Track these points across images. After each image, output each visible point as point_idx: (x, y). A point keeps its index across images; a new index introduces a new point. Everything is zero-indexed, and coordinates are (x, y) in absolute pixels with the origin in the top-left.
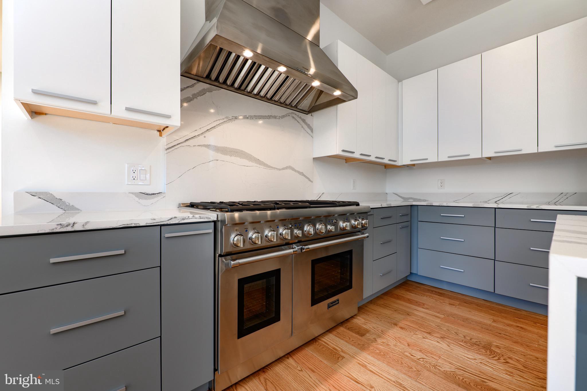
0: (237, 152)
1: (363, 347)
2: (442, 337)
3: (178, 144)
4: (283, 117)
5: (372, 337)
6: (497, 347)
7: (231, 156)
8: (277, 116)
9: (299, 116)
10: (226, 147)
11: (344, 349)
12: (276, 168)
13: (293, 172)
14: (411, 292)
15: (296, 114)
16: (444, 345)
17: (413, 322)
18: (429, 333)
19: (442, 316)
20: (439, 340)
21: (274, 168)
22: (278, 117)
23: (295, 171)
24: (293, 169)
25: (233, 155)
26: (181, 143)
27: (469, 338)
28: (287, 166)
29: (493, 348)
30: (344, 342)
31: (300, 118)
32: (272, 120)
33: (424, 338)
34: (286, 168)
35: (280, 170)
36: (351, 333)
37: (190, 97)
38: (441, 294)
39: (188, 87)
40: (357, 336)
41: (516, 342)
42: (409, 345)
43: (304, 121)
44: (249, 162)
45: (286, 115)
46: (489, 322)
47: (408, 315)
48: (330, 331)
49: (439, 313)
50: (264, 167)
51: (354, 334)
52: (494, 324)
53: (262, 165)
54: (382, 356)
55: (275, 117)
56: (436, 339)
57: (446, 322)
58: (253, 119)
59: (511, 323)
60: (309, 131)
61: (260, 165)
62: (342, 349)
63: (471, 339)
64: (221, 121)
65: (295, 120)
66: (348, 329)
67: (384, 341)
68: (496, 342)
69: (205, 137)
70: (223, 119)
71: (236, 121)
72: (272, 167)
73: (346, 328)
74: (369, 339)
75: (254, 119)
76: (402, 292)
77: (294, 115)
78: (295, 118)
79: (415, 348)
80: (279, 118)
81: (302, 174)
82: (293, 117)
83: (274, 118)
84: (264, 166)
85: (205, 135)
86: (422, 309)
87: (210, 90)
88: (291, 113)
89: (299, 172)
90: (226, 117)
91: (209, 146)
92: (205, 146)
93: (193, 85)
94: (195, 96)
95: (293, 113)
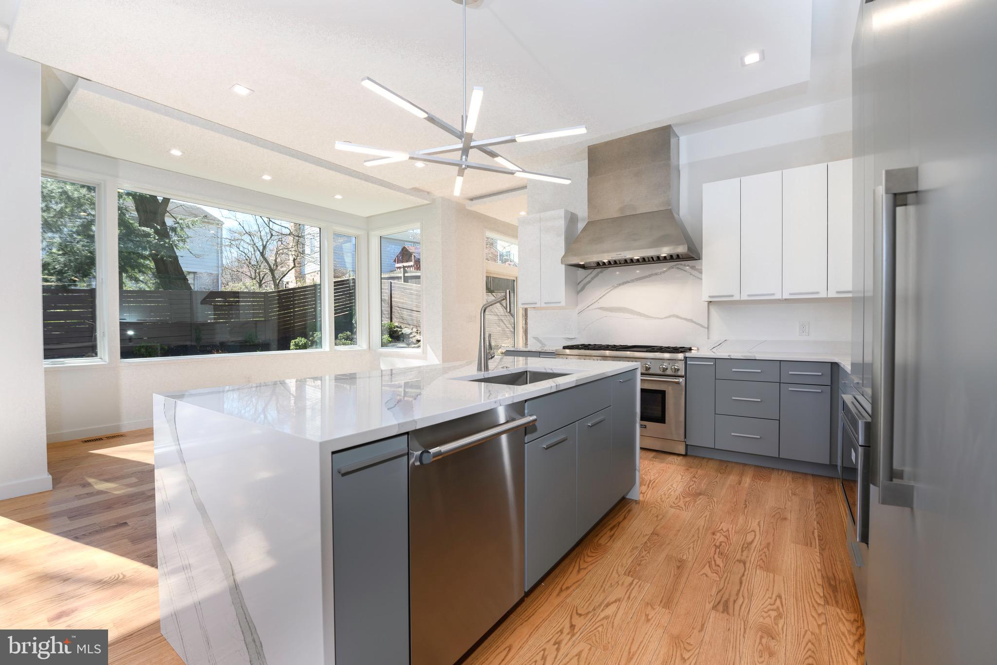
3: (583, 310)
8: (658, 273)
10: (611, 307)
12: (658, 318)
13: (679, 320)
15: (681, 265)
21: (655, 318)
23: (681, 318)
24: (678, 317)
26: (585, 309)
28: (671, 315)
31: (688, 266)
34: (670, 317)
35: (662, 319)
37: (590, 280)
39: (588, 275)
44: (631, 315)
45: (668, 269)
53: (643, 317)
55: (656, 274)
61: (640, 316)
64: (609, 290)
65: (681, 270)
70: (611, 288)
71: (620, 287)
72: (653, 317)
75: (635, 281)
77: (679, 266)
78: (680, 268)
81: (691, 321)
82: (678, 268)
83: (654, 275)
85: (598, 302)
87: (601, 272)
88: (676, 265)
89: (688, 318)
90: (613, 286)
91: (601, 308)
92: (598, 308)
93: (591, 273)
94: (592, 279)
95: (678, 264)
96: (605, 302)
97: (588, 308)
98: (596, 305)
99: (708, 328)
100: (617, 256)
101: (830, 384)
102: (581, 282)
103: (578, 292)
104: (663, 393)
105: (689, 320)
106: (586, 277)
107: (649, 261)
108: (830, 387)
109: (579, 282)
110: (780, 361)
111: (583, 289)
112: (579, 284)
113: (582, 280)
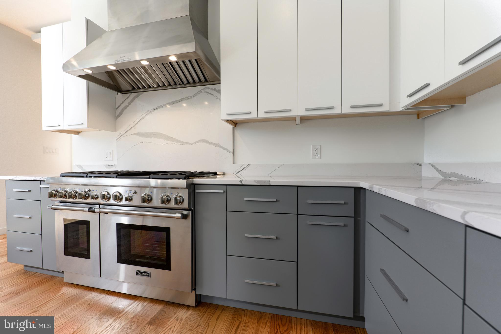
3: (121, 136)
4: (195, 95)
8: (189, 97)
9: (213, 89)
10: (148, 132)
12: (189, 143)
13: (207, 144)
15: (209, 88)
21: (187, 143)
23: (209, 143)
24: (207, 142)
26: (123, 135)
28: (200, 140)
31: (215, 90)
34: (199, 141)
35: (192, 144)
37: (127, 105)
39: (126, 99)
44: (164, 140)
45: (197, 93)
50: (177, 143)
53: (175, 142)
61: (173, 141)
64: (144, 115)
65: (209, 94)
69: (135, 128)
70: (146, 113)
71: (154, 112)
72: (184, 142)
77: (207, 90)
78: (208, 92)
80: (191, 98)
81: (218, 145)
82: (206, 92)
83: (185, 99)
85: (135, 127)
87: (137, 96)
88: (204, 89)
89: (215, 143)
90: (148, 111)
91: (137, 134)
92: (135, 134)
93: (128, 97)
94: (129, 103)
95: (206, 88)
96: (142, 128)
97: (126, 134)
98: (133, 131)
99: (233, 153)
100: (120, 59)
101: (353, 216)
102: (119, 107)
103: (117, 118)
104: (167, 230)
105: (217, 144)
106: (123, 103)
107: (180, 84)
108: (353, 218)
109: (117, 107)
110: (297, 186)
111: (120, 114)
112: (117, 109)
113: (120, 105)
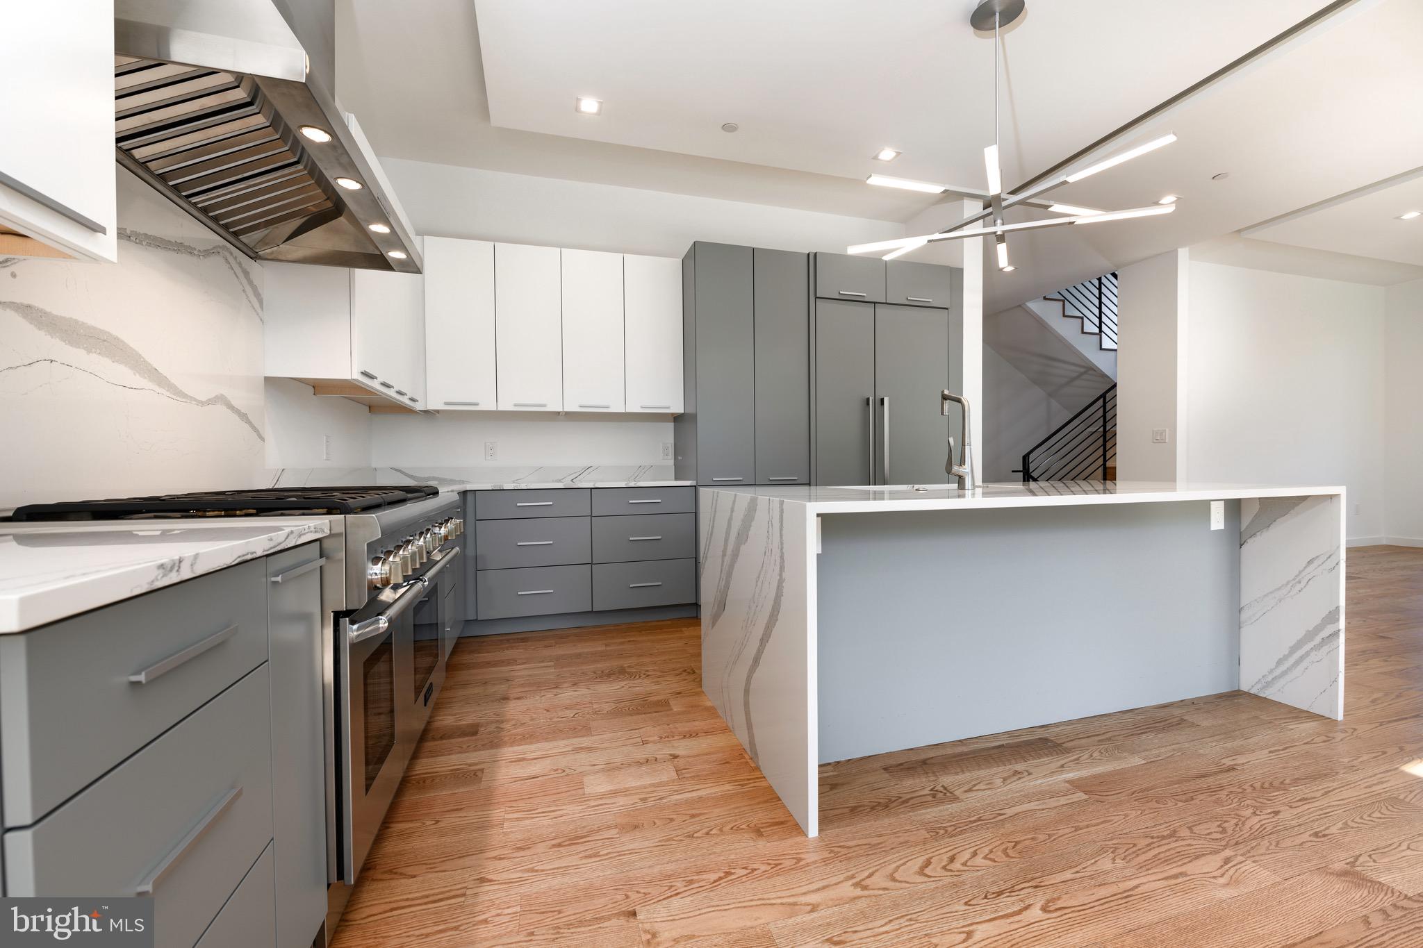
0: (105, 341)
1: (495, 743)
2: (574, 685)
4: (207, 253)
5: (492, 728)
6: (629, 667)
7: (89, 352)
8: (195, 249)
9: (238, 260)
10: (76, 321)
11: (469, 761)
12: (196, 400)
13: (230, 412)
14: (479, 653)
15: (231, 254)
16: (582, 691)
17: (523, 685)
18: (556, 687)
19: (552, 663)
20: (574, 688)
21: (190, 398)
22: (196, 252)
23: (233, 409)
24: (229, 405)
25: (93, 350)
27: (600, 672)
28: (218, 396)
29: (628, 670)
30: (458, 755)
31: (240, 264)
32: (185, 258)
33: (556, 695)
34: (216, 401)
35: (201, 403)
36: (453, 741)
38: (524, 640)
40: (466, 738)
41: (641, 656)
42: (548, 711)
43: (246, 274)
44: (135, 374)
45: (212, 249)
46: (603, 648)
47: (509, 680)
48: (415, 756)
49: (543, 662)
50: (168, 394)
51: (460, 740)
52: (608, 648)
53: (164, 388)
54: (530, 737)
55: (190, 250)
56: (569, 689)
57: (562, 668)
58: (141, 243)
59: (623, 640)
60: (257, 305)
61: (160, 386)
62: (466, 764)
63: (602, 672)
65: (230, 270)
66: (442, 738)
67: (513, 722)
68: (626, 663)
72: (185, 396)
73: (434, 739)
74: (490, 733)
75: (144, 243)
76: (466, 658)
77: (228, 255)
78: (229, 263)
79: (559, 709)
80: (199, 256)
81: (245, 418)
82: (226, 261)
83: (187, 252)
84: (168, 391)
86: (518, 667)
91: (26, 311)
92: (13, 306)
99: (265, 441)
